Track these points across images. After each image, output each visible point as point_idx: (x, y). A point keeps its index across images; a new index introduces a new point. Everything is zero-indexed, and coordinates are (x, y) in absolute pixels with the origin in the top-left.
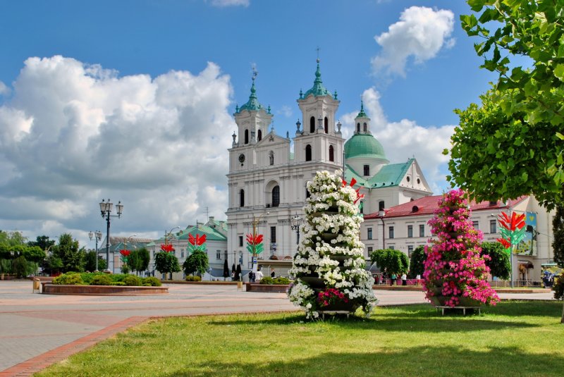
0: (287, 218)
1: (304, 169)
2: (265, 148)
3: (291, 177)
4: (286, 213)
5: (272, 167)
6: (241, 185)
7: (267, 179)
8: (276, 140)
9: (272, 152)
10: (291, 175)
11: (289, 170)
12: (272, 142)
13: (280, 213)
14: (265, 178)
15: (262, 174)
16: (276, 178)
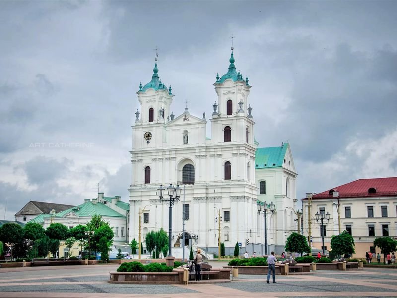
0: (205, 195)
1: (223, 150)
2: (179, 127)
3: (208, 156)
4: (204, 191)
5: (186, 146)
6: (147, 162)
7: (180, 158)
8: (191, 121)
9: (186, 131)
10: (208, 154)
11: (206, 149)
12: (186, 122)
13: (195, 191)
14: (177, 156)
15: (174, 153)
16: (192, 157)
